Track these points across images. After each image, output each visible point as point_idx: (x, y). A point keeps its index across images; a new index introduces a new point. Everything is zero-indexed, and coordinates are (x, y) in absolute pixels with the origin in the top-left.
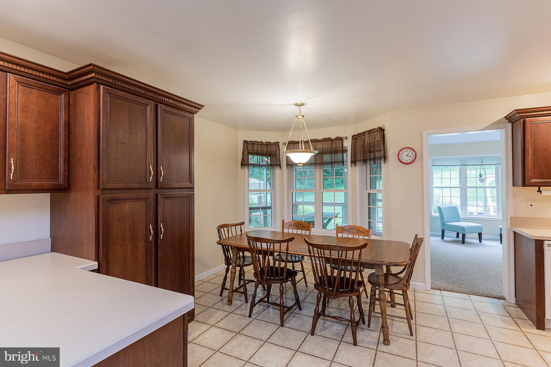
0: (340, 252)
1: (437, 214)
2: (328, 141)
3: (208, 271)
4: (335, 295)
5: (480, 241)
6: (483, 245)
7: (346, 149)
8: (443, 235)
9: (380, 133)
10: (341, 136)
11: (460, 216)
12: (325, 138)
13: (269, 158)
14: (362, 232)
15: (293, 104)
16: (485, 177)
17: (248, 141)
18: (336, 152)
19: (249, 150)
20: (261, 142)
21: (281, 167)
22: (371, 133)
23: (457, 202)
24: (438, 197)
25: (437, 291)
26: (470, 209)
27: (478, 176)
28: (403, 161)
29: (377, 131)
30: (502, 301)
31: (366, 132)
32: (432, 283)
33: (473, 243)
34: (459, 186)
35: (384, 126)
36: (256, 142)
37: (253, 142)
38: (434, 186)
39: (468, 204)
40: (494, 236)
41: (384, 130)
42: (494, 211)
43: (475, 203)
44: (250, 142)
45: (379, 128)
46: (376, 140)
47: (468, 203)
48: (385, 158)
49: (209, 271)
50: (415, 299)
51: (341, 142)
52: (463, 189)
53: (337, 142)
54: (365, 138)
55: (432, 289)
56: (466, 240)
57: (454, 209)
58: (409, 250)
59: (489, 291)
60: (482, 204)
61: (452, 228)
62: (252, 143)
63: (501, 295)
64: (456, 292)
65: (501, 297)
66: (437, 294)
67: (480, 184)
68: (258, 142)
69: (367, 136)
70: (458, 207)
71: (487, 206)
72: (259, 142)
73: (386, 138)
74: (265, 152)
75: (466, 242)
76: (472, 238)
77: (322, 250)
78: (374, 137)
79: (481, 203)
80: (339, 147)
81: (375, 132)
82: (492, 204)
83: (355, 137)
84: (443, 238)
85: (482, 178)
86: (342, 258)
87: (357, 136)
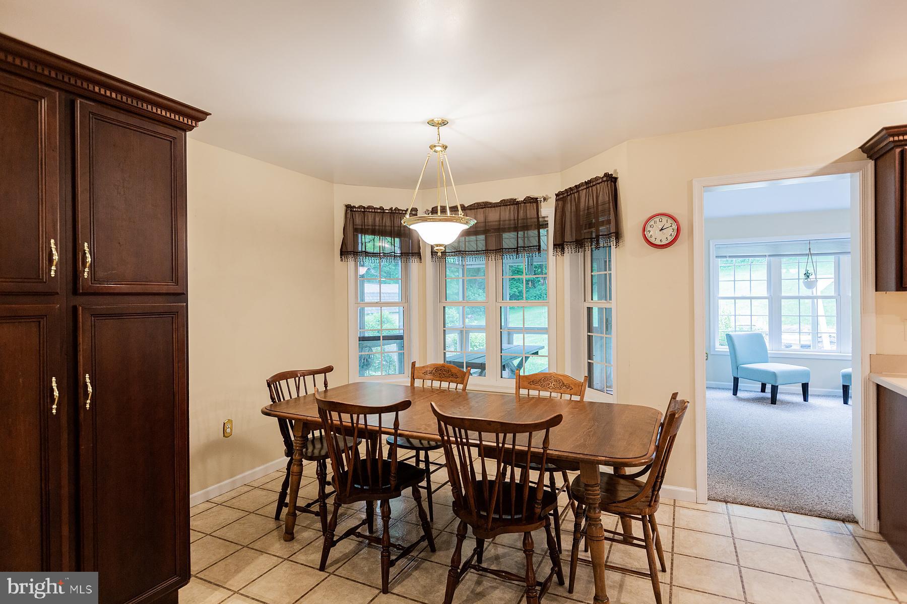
0: (501, 436)
1: (726, 349)
2: (510, 205)
3: (265, 466)
4: (492, 529)
5: (805, 399)
6: (812, 407)
7: (546, 221)
8: (735, 389)
9: (608, 186)
10: (534, 194)
11: (768, 352)
12: (504, 200)
13: (397, 240)
14: (568, 387)
15: (423, 123)
16: (816, 278)
17: (354, 207)
18: (526, 228)
19: (356, 225)
20: (381, 208)
21: (421, 259)
22: (591, 187)
23: (762, 325)
24: (726, 317)
25: (720, 504)
26: (786, 338)
27: (802, 276)
28: (652, 240)
29: (601, 182)
30: (851, 526)
31: (581, 185)
32: (710, 488)
33: (793, 403)
34: (766, 296)
35: (615, 171)
36: (369, 207)
37: (364, 208)
38: (721, 295)
39: (782, 329)
40: (832, 389)
41: (616, 179)
42: (830, 342)
43: (796, 327)
44: (359, 207)
45: (606, 175)
46: (600, 199)
47: (784, 327)
48: (618, 235)
49: (268, 465)
50: (674, 523)
51: (535, 208)
52: (775, 301)
53: (528, 208)
54: (579, 198)
55: (711, 500)
56: (779, 397)
57: (757, 339)
58: (658, 424)
59: (823, 503)
60: (809, 330)
61: (753, 375)
62: (363, 210)
63: (850, 513)
64: (758, 507)
65: (849, 517)
66: (720, 510)
67: (805, 292)
68: (375, 208)
69: (583, 194)
70: (764, 335)
71: (818, 333)
72: (377, 209)
73: (621, 194)
74: (388, 228)
75: (779, 400)
76: (790, 393)
77: (463, 431)
78: (597, 192)
79: (807, 327)
80: (531, 218)
81: (598, 184)
82: (827, 328)
83: (561, 197)
84: (735, 393)
85: (809, 280)
86: (506, 446)
87: (566, 194)
